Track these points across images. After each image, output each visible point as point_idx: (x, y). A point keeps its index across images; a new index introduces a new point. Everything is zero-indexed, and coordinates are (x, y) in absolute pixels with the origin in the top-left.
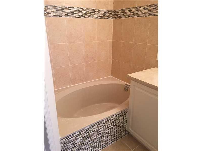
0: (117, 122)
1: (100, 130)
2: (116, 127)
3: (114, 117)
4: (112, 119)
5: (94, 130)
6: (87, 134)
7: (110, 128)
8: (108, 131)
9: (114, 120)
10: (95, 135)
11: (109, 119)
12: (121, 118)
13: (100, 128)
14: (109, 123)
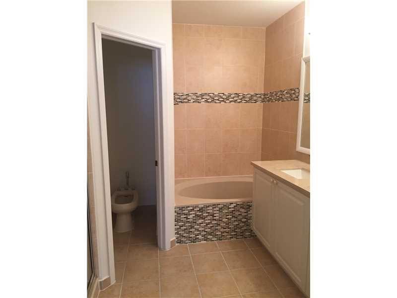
0: (237, 213)
1: (215, 215)
2: (235, 219)
3: (232, 206)
4: (230, 207)
5: (208, 211)
6: (200, 213)
7: (228, 217)
8: (225, 220)
9: (233, 209)
10: (209, 218)
11: (226, 206)
12: (243, 210)
13: (215, 212)
14: (227, 211)
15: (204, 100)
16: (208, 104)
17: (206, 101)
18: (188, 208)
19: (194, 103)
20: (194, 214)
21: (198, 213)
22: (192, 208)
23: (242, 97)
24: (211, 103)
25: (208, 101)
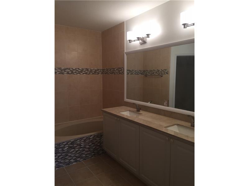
0: (95, 141)
1: (81, 145)
2: (94, 145)
3: (92, 137)
4: (90, 138)
5: (77, 143)
6: (72, 145)
7: (89, 144)
8: (87, 147)
9: (92, 139)
10: (78, 147)
11: (88, 138)
12: (98, 139)
13: (81, 143)
14: (89, 141)
15: (66, 72)
16: (69, 75)
17: (68, 73)
18: (64, 144)
19: (60, 74)
20: (67, 146)
21: (70, 146)
22: (66, 143)
23: (90, 71)
24: (71, 74)
25: (69, 73)
